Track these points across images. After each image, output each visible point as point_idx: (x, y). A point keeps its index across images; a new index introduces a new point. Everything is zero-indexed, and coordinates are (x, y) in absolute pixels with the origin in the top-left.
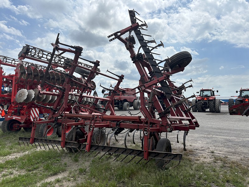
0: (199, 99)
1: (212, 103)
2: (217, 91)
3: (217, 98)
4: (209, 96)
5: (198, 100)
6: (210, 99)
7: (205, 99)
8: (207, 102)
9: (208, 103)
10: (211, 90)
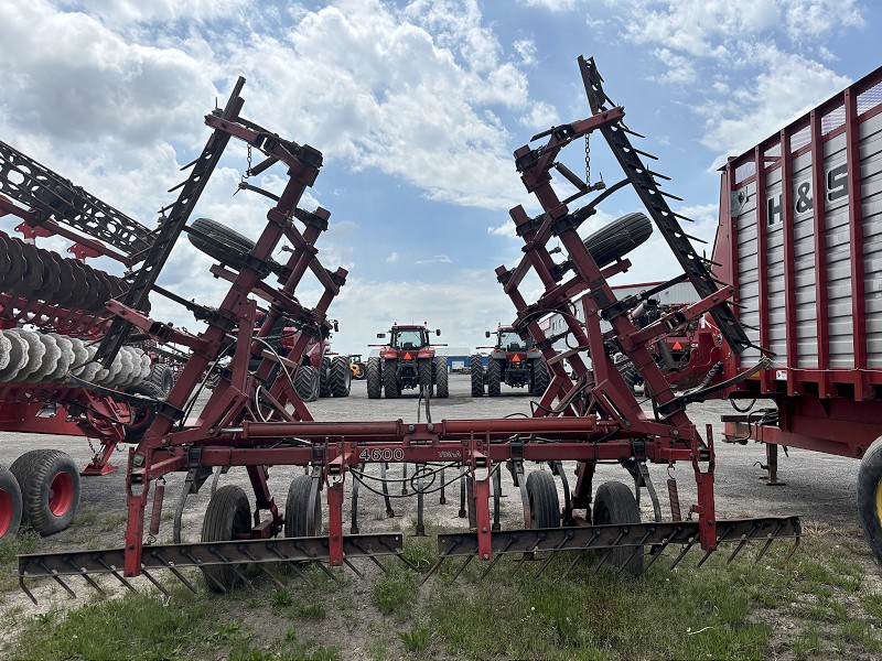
0: (390, 356)
1: (427, 368)
2: (438, 333)
3: (440, 352)
4: (417, 348)
5: (387, 360)
6: (421, 356)
7: (408, 356)
8: (414, 365)
9: (415, 370)
10: (421, 329)
